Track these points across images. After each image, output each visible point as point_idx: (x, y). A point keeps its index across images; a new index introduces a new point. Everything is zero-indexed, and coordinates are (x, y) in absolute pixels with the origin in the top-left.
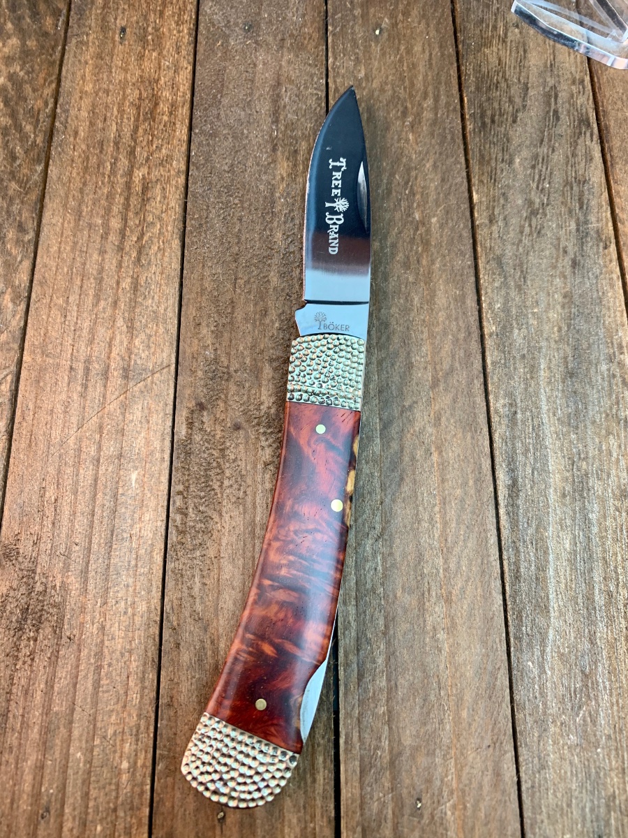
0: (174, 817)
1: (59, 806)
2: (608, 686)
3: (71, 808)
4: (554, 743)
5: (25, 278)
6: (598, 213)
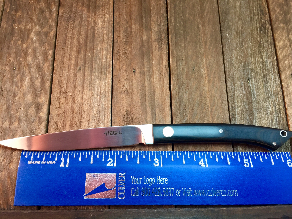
0: (120, 71)
1: (84, 67)
2: (251, 41)
3: (88, 68)
4: (235, 55)
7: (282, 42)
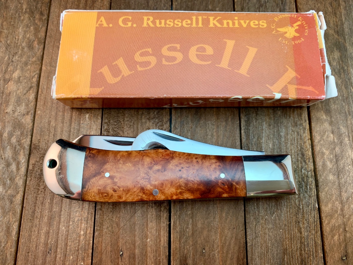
0: (102, 254)
1: (55, 249)
3: (60, 249)
4: (262, 227)
5: (43, 35)
6: (290, 5)
7: (330, 205)
